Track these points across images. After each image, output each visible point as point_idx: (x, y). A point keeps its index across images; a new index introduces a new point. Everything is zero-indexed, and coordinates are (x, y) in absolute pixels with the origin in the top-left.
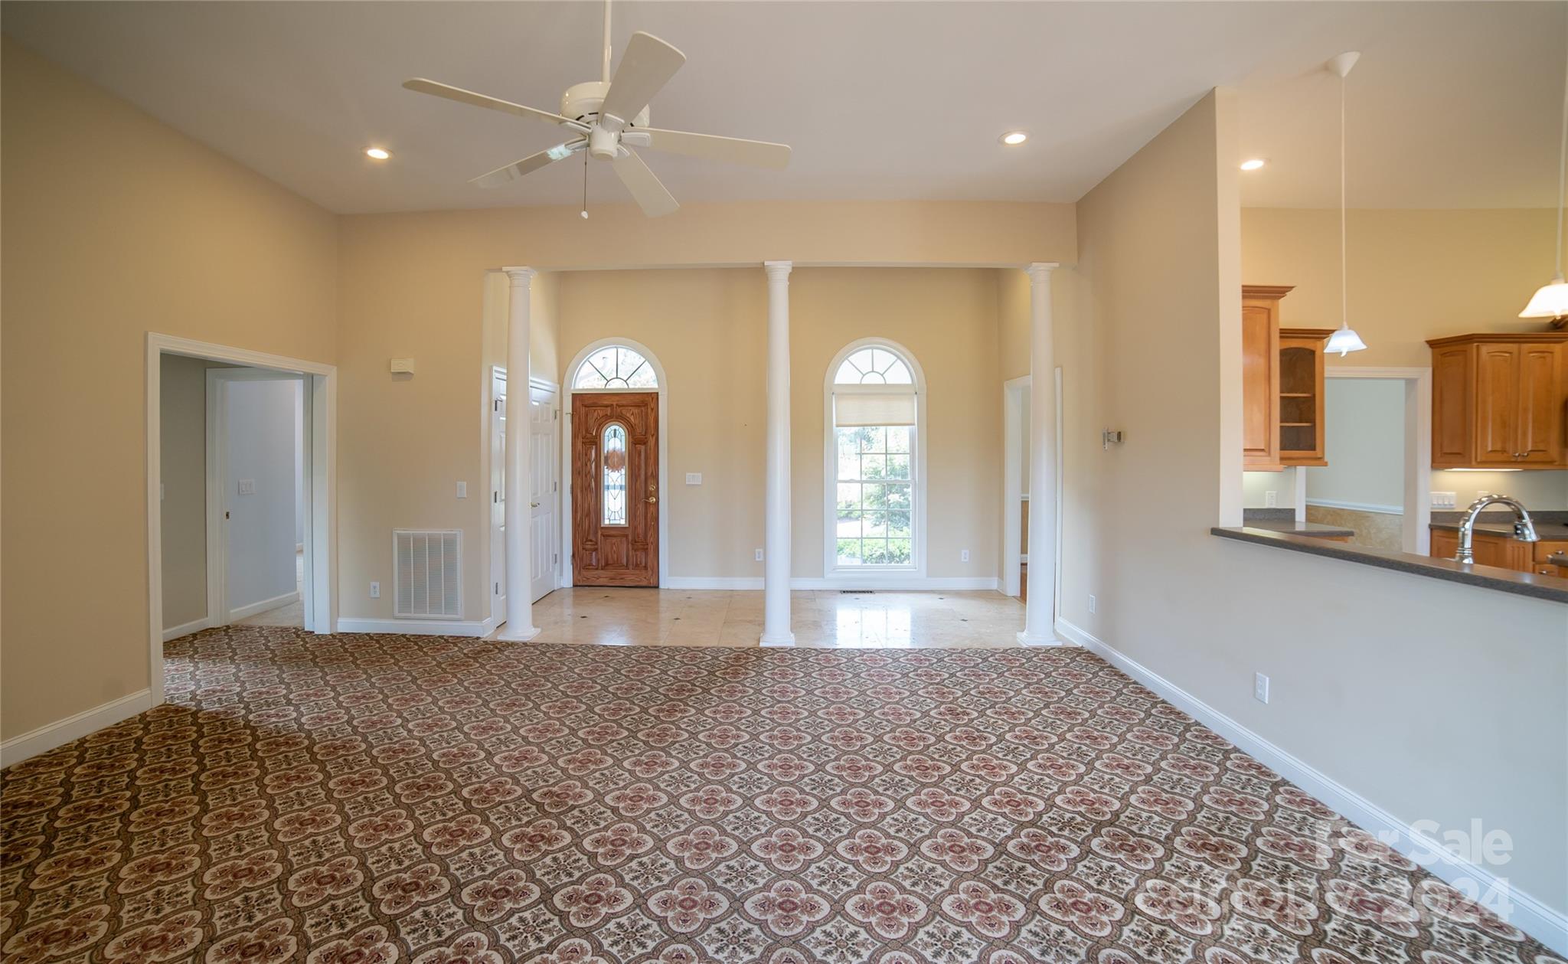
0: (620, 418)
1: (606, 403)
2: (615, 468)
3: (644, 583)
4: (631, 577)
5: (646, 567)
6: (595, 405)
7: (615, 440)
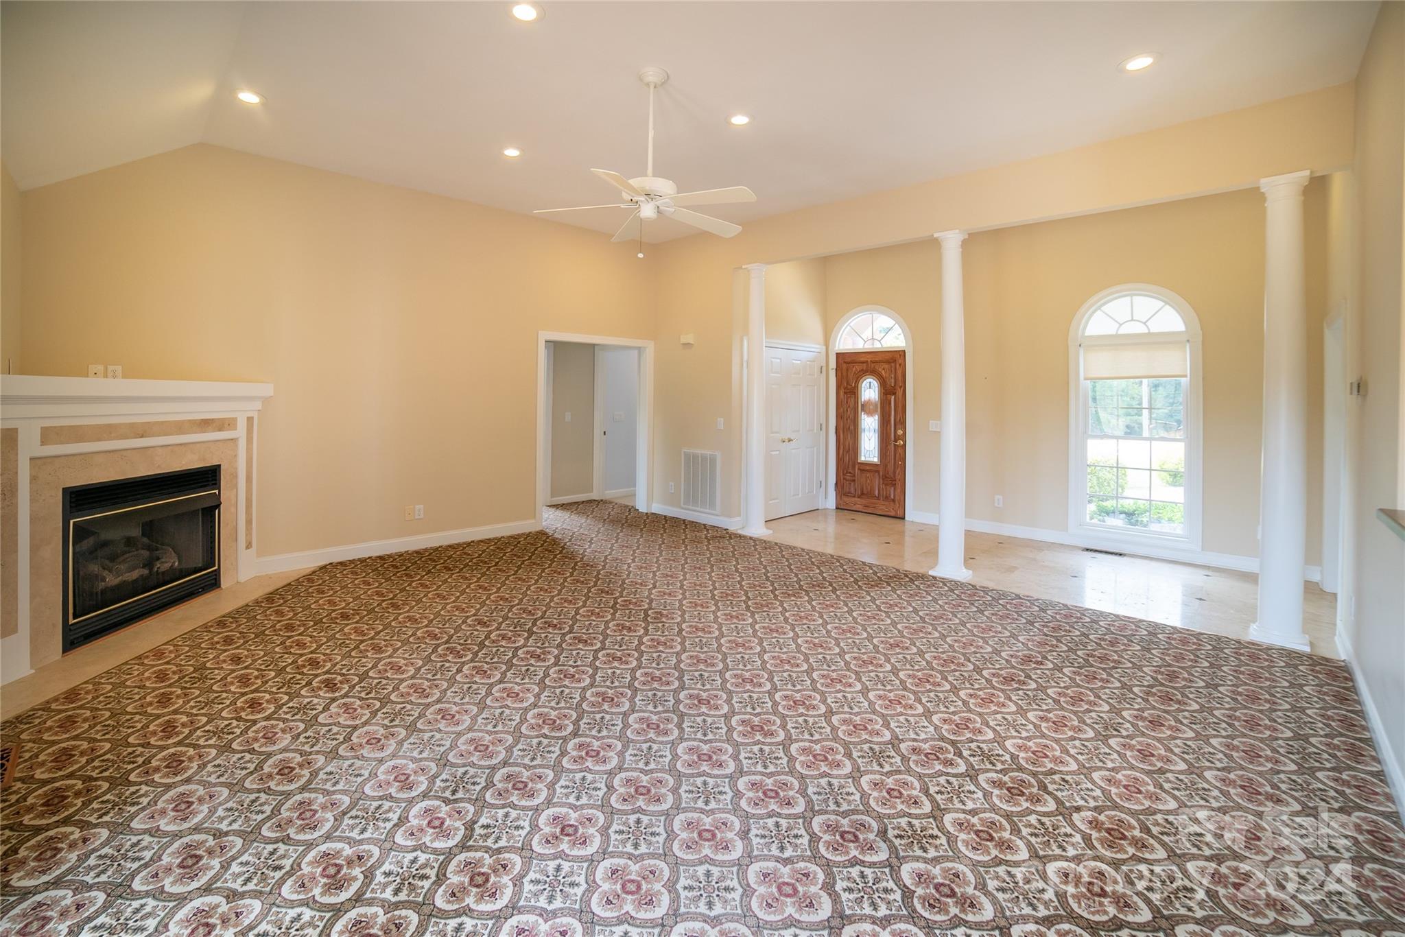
0: (873, 372)
1: (862, 360)
2: (870, 413)
3: (893, 514)
4: (882, 507)
5: (894, 501)
6: (854, 362)
7: (870, 390)
